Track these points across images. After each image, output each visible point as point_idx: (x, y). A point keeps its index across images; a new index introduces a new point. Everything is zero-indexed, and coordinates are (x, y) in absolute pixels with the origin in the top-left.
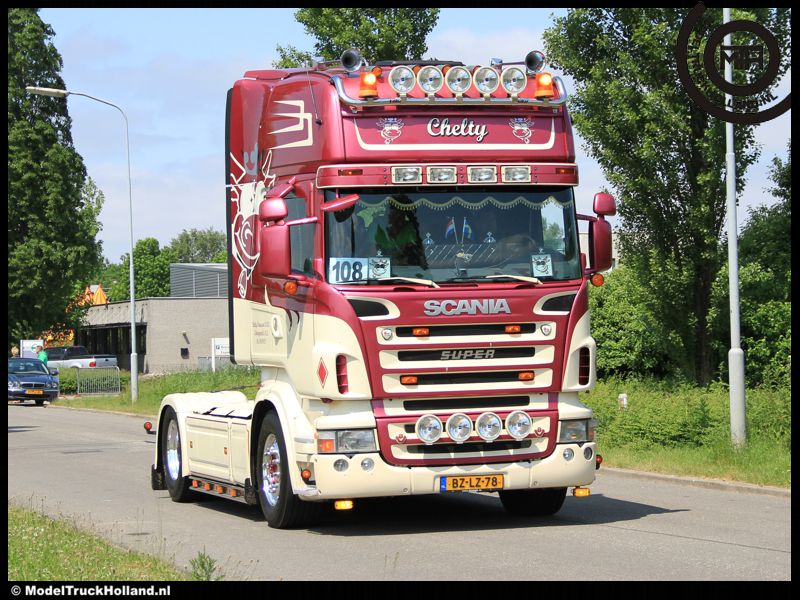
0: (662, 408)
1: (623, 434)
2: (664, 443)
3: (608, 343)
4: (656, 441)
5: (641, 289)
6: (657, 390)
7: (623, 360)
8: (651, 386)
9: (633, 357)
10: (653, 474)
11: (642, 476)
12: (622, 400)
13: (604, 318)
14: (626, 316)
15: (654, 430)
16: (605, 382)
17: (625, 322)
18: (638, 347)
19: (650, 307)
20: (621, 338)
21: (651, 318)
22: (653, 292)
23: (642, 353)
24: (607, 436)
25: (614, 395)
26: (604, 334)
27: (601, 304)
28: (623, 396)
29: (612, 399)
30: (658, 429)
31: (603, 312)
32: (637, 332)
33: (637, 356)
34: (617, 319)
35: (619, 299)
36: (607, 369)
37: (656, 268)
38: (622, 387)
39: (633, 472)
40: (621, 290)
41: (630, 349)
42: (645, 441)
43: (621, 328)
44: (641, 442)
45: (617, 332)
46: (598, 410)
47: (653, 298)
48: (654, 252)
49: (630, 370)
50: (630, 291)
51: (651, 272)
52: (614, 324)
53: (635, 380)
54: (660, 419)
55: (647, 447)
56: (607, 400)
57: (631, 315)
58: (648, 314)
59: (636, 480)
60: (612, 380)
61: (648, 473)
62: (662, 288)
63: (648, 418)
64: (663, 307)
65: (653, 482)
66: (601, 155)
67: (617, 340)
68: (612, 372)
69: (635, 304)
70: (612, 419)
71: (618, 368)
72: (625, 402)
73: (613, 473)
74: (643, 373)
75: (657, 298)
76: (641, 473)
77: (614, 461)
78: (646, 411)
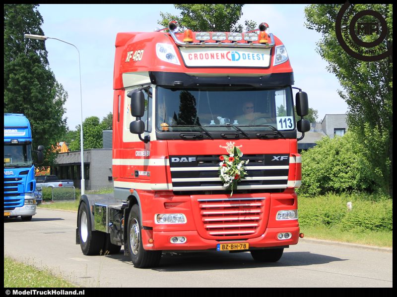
0: (371, 210)
1: (350, 224)
2: (372, 229)
3: (341, 174)
4: (367, 228)
5: (359, 145)
6: (368, 200)
7: (350, 184)
8: (365, 198)
9: (355, 182)
10: (365, 246)
11: (360, 247)
12: (349, 205)
13: (339, 161)
14: (352, 160)
15: (367, 222)
16: (340, 196)
17: (351, 163)
18: (358, 177)
19: (365, 154)
20: (348, 172)
21: (365, 161)
22: (366, 146)
23: (360, 180)
24: (341, 225)
25: (345, 203)
26: (339, 170)
27: (337, 153)
28: (350, 203)
29: (343, 205)
30: (369, 221)
31: (339, 158)
32: (357, 169)
33: (357, 182)
34: (346, 161)
35: (348, 150)
36: (341, 189)
37: (368, 133)
38: (349, 198)
39: (354, 244)
40: (348, 146)
41: (354, 178)
42: (362, 228)
43: (349, 166)
44: (359, 228)
45: (347, 168)
46: (336, 211)
47: (366, 150)
48: (367, 125)
49: (354, 189)
50: (353, 146)
51: (365, 136)
52: (345, 164)
53: (357, 194)
54: (369, 216)
55: (363, 231)
56: (341, 206)
57: (354, 159)
58: (364, 158)
59: (357, 249)
60: (343, 195)
61: (362, 245)
62: (371, 144)
63: (363, 216)
64: (371, 155)
65: (366, 250)
66: (337, 72)
67: (346, 173)
68: (344, 190)
69: (356, 153)
70: (344, 216)
71: (347, 188)
72: (351, 207)
73: (344, 245)
74: (361, 191)
75: (369, 150)
76: (359, 245)
77: (345, 238)
78: (362, 211)
